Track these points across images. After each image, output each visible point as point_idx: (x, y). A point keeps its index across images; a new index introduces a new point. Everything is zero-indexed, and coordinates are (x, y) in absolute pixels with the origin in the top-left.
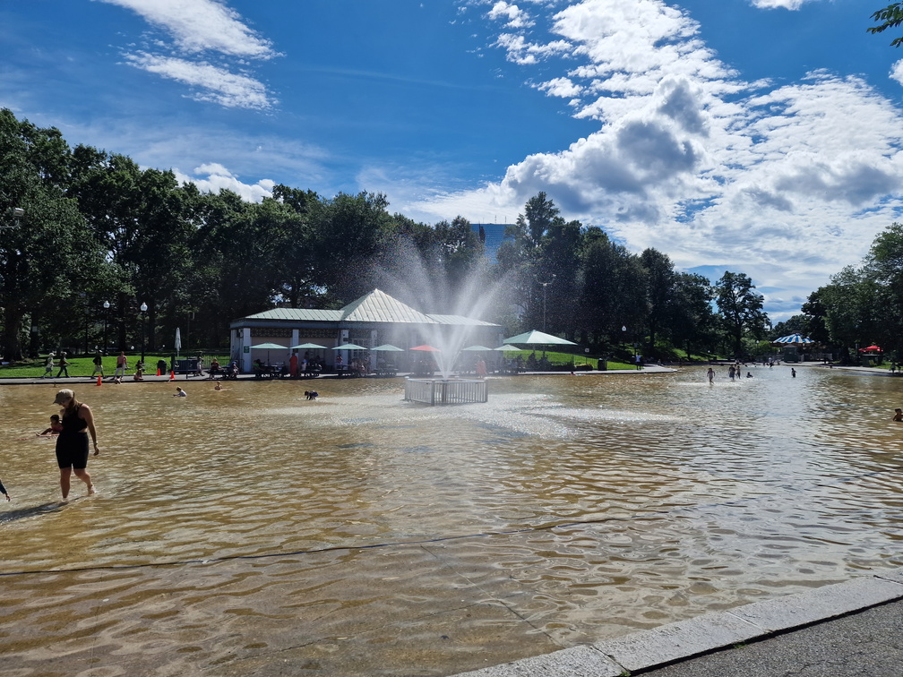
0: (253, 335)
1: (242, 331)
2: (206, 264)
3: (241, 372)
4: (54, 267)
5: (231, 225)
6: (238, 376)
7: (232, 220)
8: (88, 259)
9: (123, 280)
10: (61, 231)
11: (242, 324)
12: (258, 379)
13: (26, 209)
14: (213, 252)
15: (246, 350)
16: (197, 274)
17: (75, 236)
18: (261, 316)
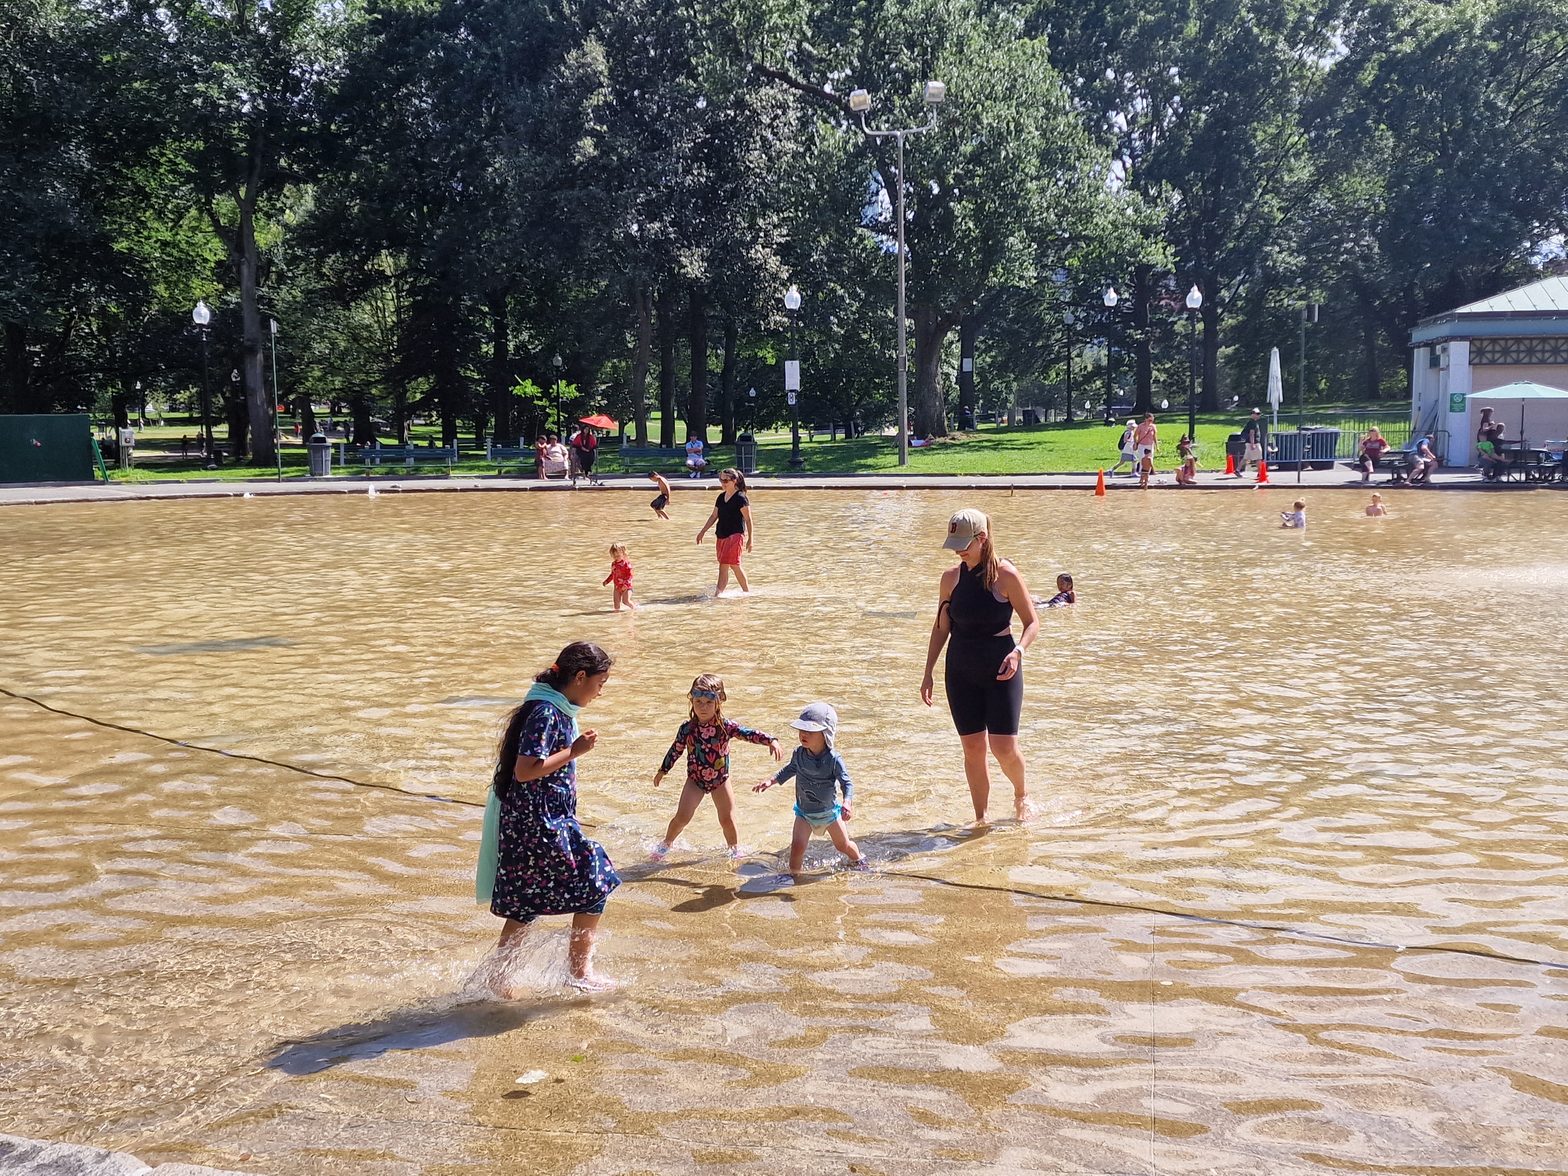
0: (1478, 358)
1: (1444, 350)
2: (1347, 168)
3: (1442, 466)
4: (1003, 215)
5: (1419, 45)
6: (1434, 478)
7: (1421, 31)
8: (1071, 187)
9: (1147, 232)
10: (1018, 124)
11: (1442, 329)
12: (1491, 485)
13: (948, 83)
14: (1367, 131)
15: (1457, 404)
16: (1321, 200)
17: (1043, 135)
18: (1499, 303)
